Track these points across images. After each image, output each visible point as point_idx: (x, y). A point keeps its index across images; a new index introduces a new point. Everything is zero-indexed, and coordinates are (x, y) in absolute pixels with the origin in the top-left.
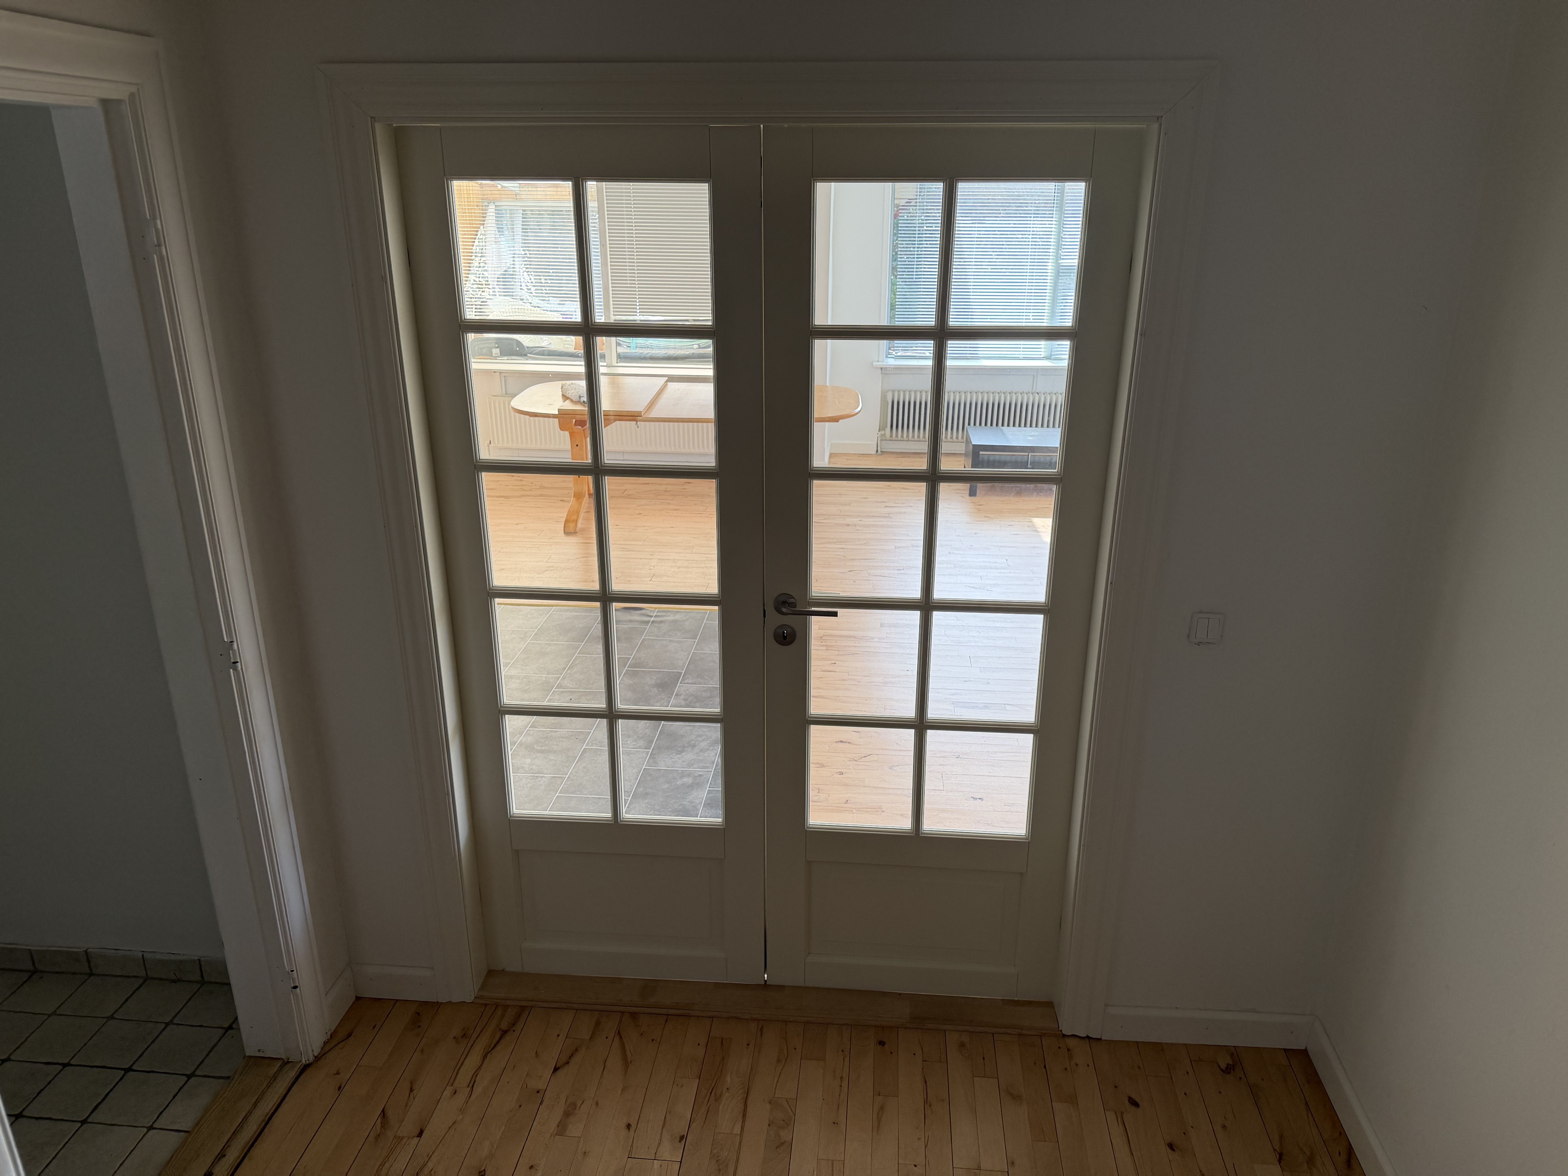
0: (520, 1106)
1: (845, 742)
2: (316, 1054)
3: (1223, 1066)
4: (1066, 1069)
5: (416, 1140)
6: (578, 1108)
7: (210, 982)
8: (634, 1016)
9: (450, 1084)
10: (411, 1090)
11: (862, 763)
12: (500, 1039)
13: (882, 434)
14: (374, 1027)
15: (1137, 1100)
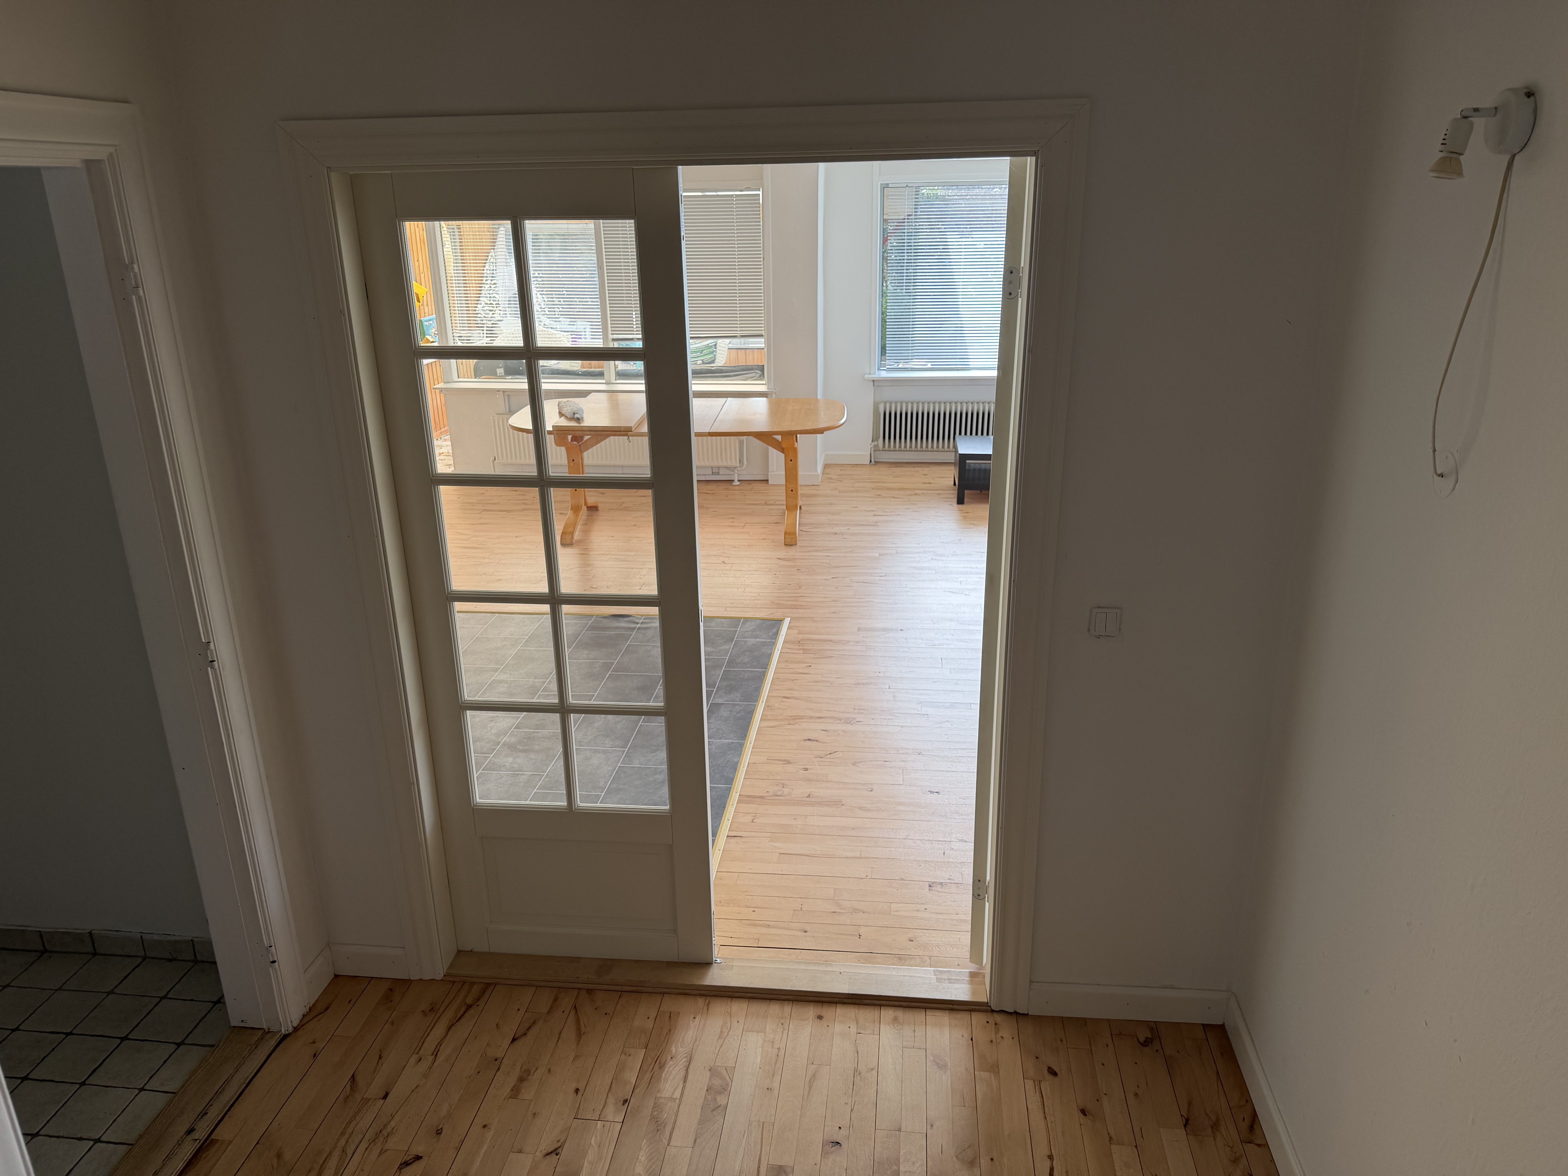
0: (479, 1072)
1: (813, 740)
2: (295, 1025)
3: (1142, 1040)
4: (992, 1041)
5: (382, 1101)
6: (531, 1074)
7: (203, 962)
8: (590, 991)
9: (416, 1052)
10: (380, 1058)
11: (827, 760)
12: (465, 1013)
13: (875, 445)
14: (350, 1002)
15: (1056, 1069)
